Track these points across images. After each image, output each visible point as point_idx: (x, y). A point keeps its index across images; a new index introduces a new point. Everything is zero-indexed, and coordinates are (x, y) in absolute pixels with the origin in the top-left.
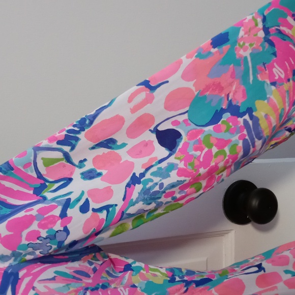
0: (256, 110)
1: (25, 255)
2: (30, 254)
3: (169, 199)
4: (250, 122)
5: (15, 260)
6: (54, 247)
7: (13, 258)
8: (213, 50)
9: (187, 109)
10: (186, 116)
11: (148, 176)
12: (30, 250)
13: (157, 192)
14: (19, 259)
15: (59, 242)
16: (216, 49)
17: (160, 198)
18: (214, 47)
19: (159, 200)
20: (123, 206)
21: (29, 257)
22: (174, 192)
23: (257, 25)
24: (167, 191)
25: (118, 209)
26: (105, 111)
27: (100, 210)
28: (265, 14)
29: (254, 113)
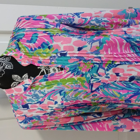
1: (62, 22)
2: (63, 22)
3: (103, 25)
5: (59, 22)
6: (70, 23)
7: (59, 21)
12: (64, 21)
14: (60, 22)
15: (71, 22)
17: (101, 23)
19: (100, 24)
21: (63, 23)
22: (105, 24)
24: (103, 22)
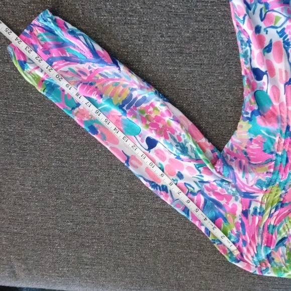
0: (119, 103)
4: (126, 105)
8: (99, 132)
9: (133, 137)
10: (137, 136)
11: (174, 152)
13: (181, 147)
16: (98, 130)
18: (98, 132)
20: (193, 161)
23: (78, 112)
25: (196, 163)
26: (146, 178)
27: (199, 171)
28: (71, 109)
29: (121, 104)
